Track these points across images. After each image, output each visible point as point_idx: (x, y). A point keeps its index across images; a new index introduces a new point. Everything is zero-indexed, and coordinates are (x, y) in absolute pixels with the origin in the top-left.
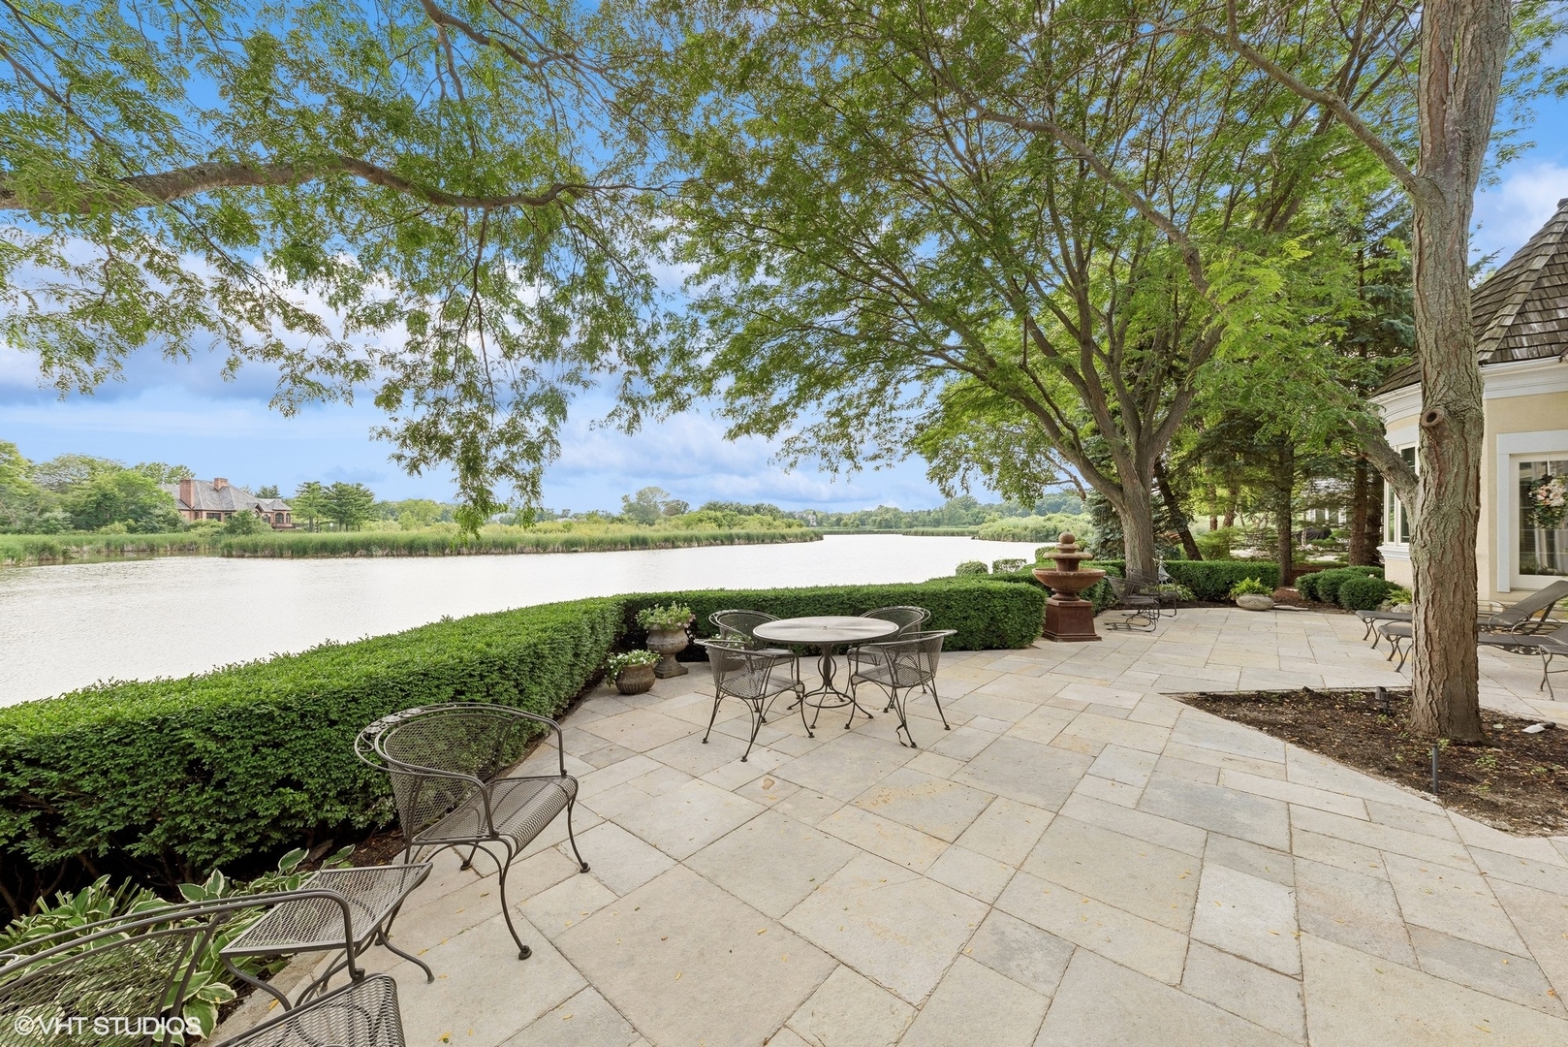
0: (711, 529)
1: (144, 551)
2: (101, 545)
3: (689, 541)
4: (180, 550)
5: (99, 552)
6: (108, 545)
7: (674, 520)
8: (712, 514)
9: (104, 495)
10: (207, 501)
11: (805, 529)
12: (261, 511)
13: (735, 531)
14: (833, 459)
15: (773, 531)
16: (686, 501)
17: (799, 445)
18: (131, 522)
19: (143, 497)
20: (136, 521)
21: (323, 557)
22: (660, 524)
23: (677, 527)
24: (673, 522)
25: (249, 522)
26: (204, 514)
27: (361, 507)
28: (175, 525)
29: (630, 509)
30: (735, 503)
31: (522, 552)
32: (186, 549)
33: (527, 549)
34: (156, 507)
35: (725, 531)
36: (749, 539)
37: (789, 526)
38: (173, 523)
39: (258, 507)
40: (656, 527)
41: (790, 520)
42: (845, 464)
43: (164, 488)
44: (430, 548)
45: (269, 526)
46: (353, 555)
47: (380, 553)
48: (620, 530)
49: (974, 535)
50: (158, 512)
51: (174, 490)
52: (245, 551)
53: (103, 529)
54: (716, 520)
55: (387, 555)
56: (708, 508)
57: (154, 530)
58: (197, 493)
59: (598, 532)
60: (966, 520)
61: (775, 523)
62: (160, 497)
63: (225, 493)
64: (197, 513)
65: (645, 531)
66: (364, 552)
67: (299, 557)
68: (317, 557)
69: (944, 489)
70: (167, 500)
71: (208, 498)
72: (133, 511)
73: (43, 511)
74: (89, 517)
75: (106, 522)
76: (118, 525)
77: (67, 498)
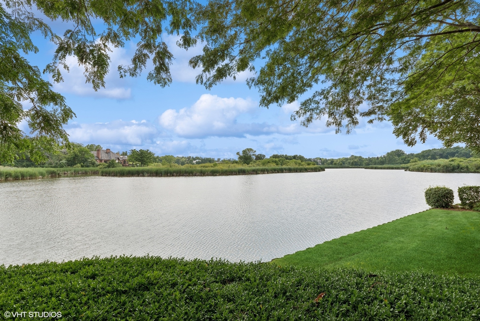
0: (273, 166)
1: (84, 173)
2: (73, 171)
3: (263, 171)
4: (94, 173)
5: (72, 174)
6: (75, 171)
7: (258, 162)
8: (274, 159)
9: (76, 155)
10: (104, 157)
11: (316, 166)
13: (284, 167)
14: (337, 117)
15: (301, 167)
16: (264, 154)
17: (313, 105)
18: (82, 164)
19: (86, 156)
20: (84, 163)
21: (129, 176)
22: (251, 164)
23: (258, 165)
24: (257, 163)
25: (114, 164)
26: (103, 161)
27: (148, 158)
29: (240, 158)
30: (284, 155)
31: (195, 175)
32: (95, 173)
33: (197, 174)
34: (89, 159)
35: (279, 167)
36: (290, 171)
37: (309, 164)
38: (93, 164)
39: (119, 159)
40: (250, 165)
41: (309, 162)
42: (346, 121)
43: (92, 153)
44: (163, 173)
45: (121, 165)
47: (147, 175)
48: (235, 166)
49: (406, 169)
50: (89, 160)
51: (94, 153)
52: (107, 174)
53: (75, 166)
54: (275, 162)
56: (273, 158)
57: (88, 166)
58: (101, 154)
59: (225, 167)
60: (398, 162)
61: (302, 163)
62: (90, 155)
63: (109, 154)
64: (101, 161)
65: (245, 167)
66: (142, 175)
69: (407, 141)
70: (93, 156)
71: (105, 156)
72: (83, 160)
73: (60, 160)
74: (72, 162)
75: (76, 164)
76: (79, 165)
77: (67, 156)
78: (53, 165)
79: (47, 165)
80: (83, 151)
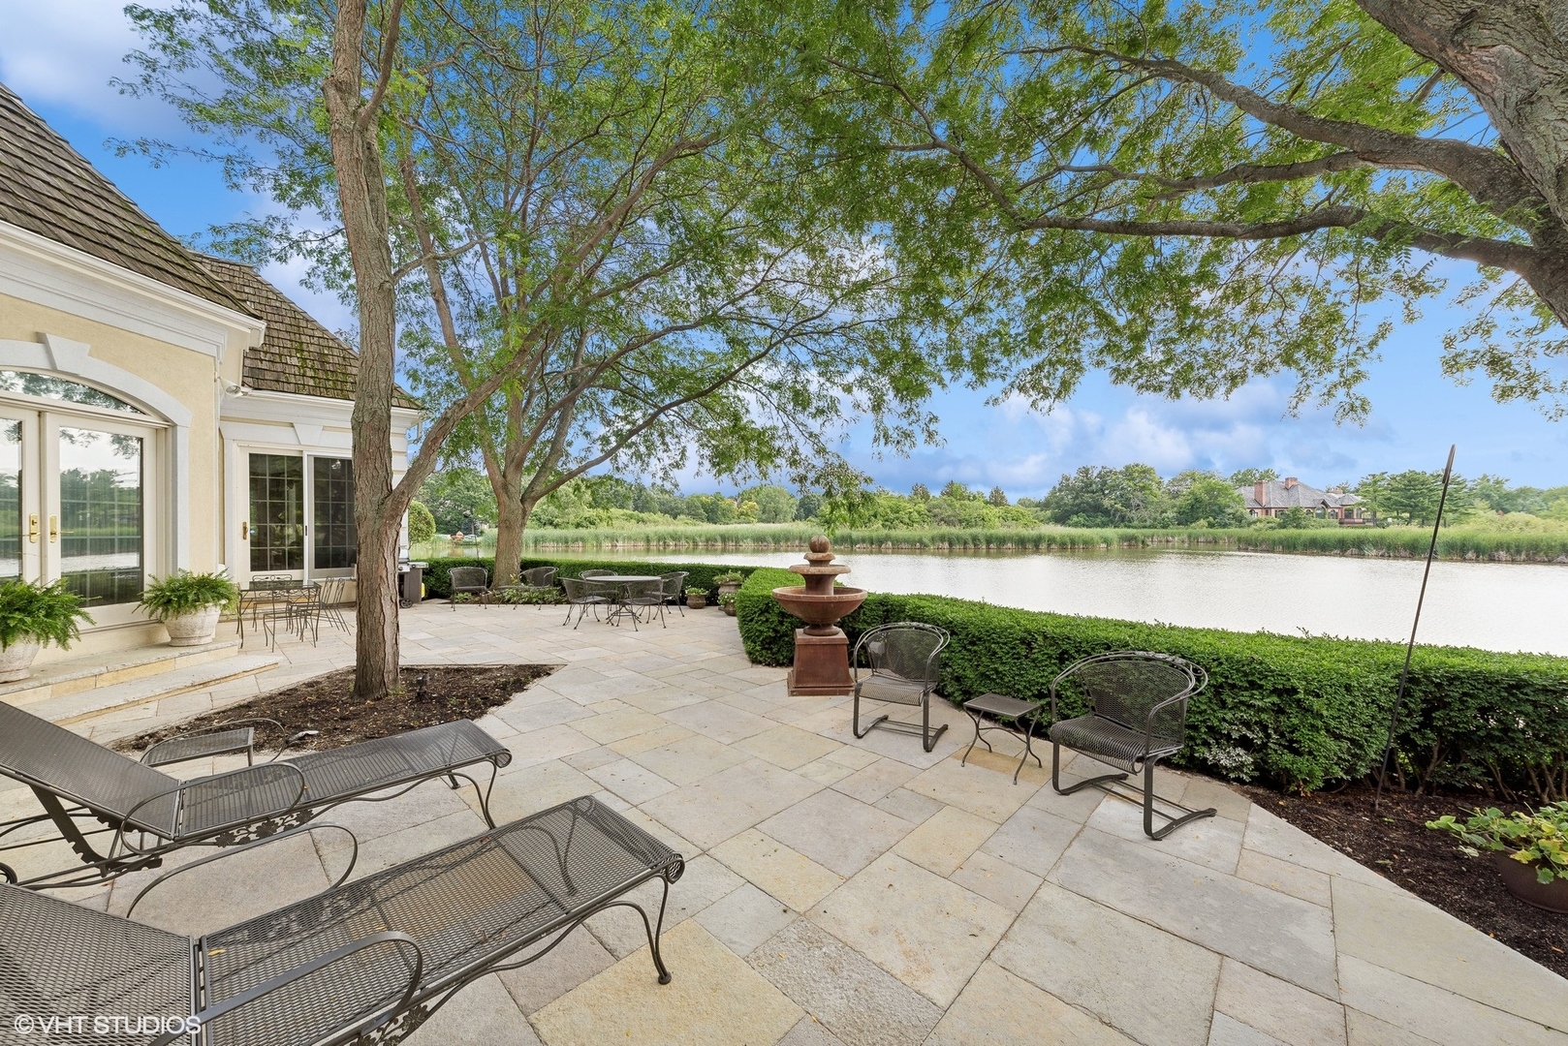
2: (1186, 539)
5: (1183, 545)
6: (1191, 537)
9: (1197, 499)
10: (1274, 498)
12: (1327, 506)
18: (1211, 519)
19: (1222, 501)
20: (1215, 519)
25: (1301, 518)
26: (1273, 511)
28: (1240, 522)
34: (1229, 506)
38: (1239, 520)
39: (1324, 503)
43: (1241, 491)
46: (1343, 554)
47: (1374, 552)
50: (1229, 511)
51: (1250, 492)
53: (1193, 525)
55: (1382, 556)
57: (1225, 526)
58: (1268, 493)
62: (1233, 499)
63: (1293, 492)
64: (1267, 510)
66: (1355, 551)
67: (1290, 553)
68: (1306, 554)
70: (1240, 500)
71: (1279, 496)
72: (1214, 511)
73: (1163, 512)
74: (1188, 515)
75: (1198, 519)
76: (1202, 522)
77: (1177, 502)
78: (1148, 524)
79: (1136, 523)
80: (1213, 490)
